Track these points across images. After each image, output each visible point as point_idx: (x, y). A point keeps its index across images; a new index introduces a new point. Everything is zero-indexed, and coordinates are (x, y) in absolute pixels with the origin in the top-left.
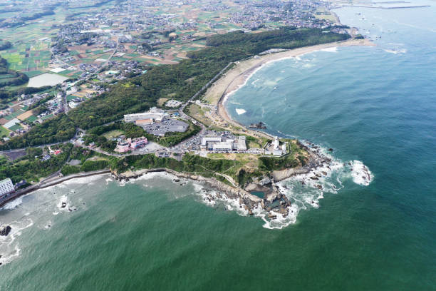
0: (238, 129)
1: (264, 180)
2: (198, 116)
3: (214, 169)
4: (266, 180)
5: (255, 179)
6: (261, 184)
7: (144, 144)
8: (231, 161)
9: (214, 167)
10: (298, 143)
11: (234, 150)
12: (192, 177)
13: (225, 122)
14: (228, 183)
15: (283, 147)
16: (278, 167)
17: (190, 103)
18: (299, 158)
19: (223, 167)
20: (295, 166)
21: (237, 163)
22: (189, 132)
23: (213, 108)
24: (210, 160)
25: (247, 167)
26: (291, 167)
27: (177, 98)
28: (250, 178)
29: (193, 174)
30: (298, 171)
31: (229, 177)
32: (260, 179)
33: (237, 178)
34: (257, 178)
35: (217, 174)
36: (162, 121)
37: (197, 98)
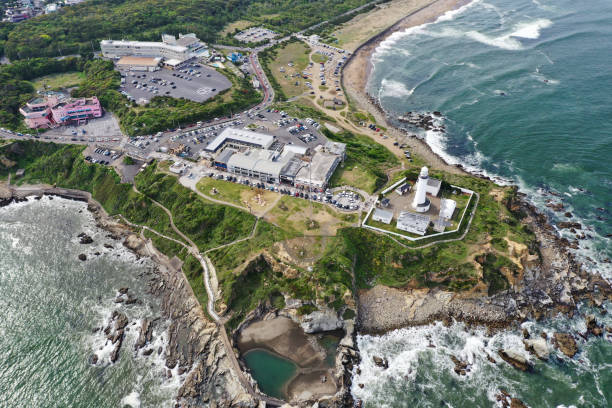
0: (359, 120)
1: (317, 316)
2: (285, 71)
3: (191, 231)
4: (324, 318)
5: (292, 305)
6: (306, 327)
7: (91, 117)
8: (252, 217)
9: (193, 223)
10: (513, 200)
11: (284, 181)
12: (132, 238)
13: (340, 94)
14: (201, 292)
15: (449, 206)
16: (398, 274)
17: (294, 40)
18: (487, 261)
19: (218, 231)
20: (459, 288)
21: (265, 227)
22: (214, 105)
23: (339, 59)
24: (194, 197)
25: (283, 254)
26: (445, 285)
27: (272, 25)
28: (276, 294)
29: (136, 231)
30: (467, 309)
31: (213, 270)
32: (305, 310)
33: (229, 284)
34: (297, 303)
35: (193, 250)
36: (180, 67)
37: (317, 32)
